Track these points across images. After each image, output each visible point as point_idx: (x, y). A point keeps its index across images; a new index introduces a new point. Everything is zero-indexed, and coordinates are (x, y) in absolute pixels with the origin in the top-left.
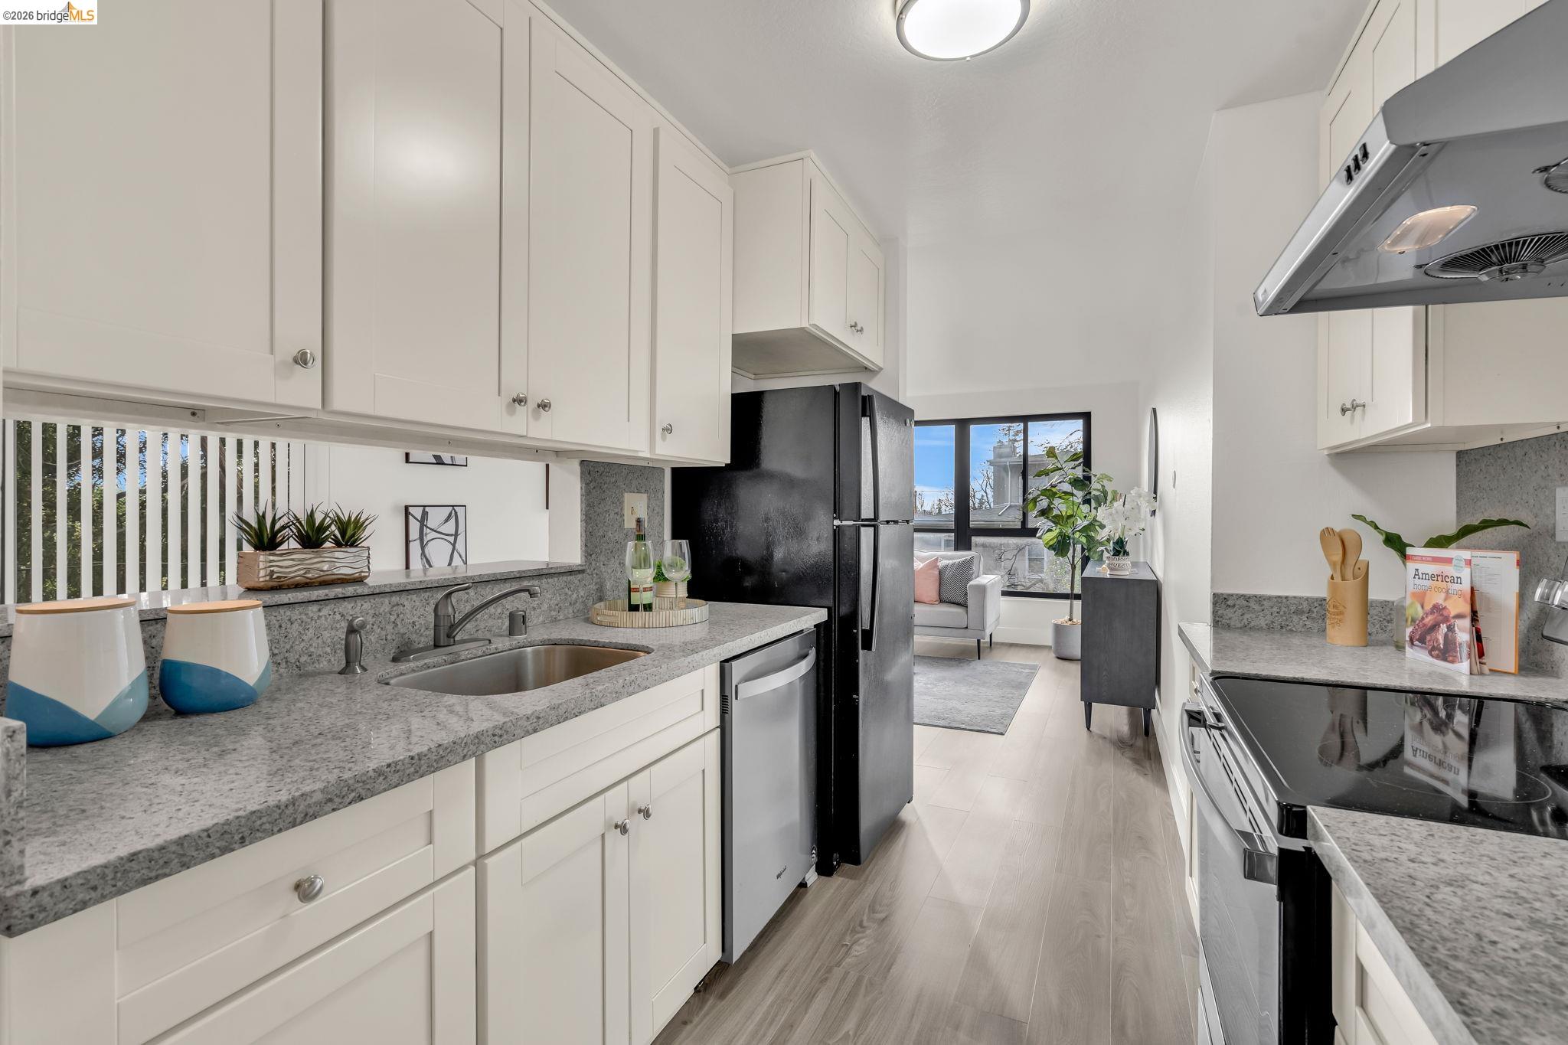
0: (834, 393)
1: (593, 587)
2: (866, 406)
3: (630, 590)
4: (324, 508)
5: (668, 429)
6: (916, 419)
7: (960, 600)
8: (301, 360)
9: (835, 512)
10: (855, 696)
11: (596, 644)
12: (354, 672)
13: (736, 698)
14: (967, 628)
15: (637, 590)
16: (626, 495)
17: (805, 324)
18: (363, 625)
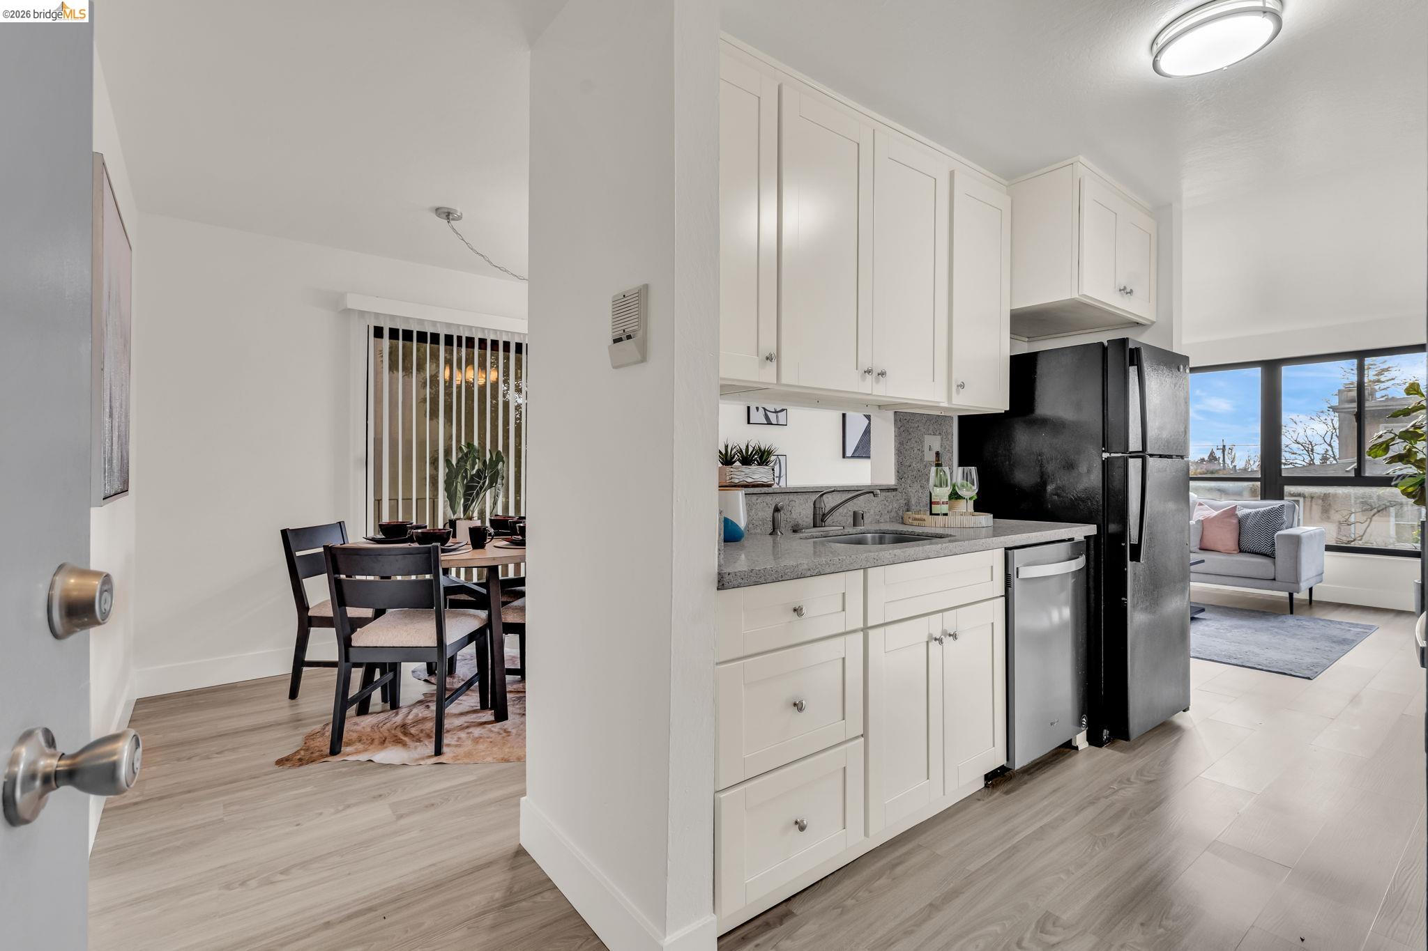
0: (1103, 349)
1: (903, 502)
2: (1134, 357)
3: (931, 503)
4: (752, 444)
5: (962, 386)
6: (1192, 365)
7: (1267, 550)
8: (769, 358)
9: (1104, 446)
10: (1123, 599)
11: (913, 533)
12: (777, 534)
13: (1017, 577)
14: (1274, 579)
15: (937, 503)
16: (926, 436)
17: (1075, 296)
18: (782, 508)
